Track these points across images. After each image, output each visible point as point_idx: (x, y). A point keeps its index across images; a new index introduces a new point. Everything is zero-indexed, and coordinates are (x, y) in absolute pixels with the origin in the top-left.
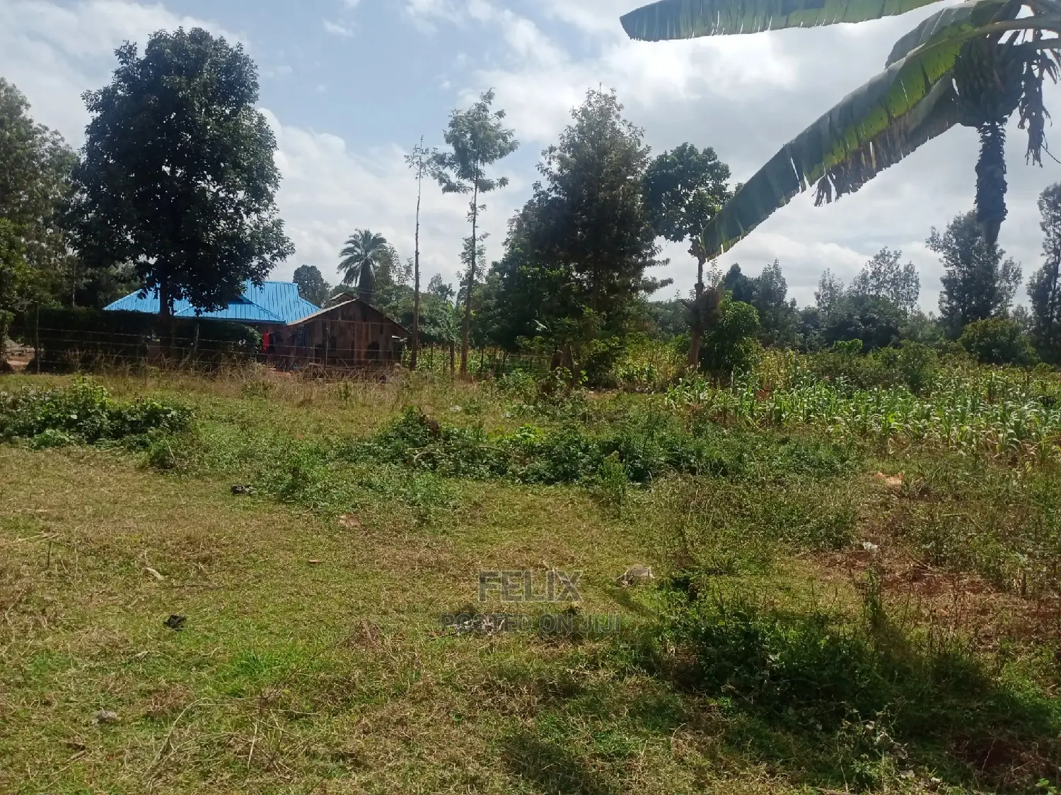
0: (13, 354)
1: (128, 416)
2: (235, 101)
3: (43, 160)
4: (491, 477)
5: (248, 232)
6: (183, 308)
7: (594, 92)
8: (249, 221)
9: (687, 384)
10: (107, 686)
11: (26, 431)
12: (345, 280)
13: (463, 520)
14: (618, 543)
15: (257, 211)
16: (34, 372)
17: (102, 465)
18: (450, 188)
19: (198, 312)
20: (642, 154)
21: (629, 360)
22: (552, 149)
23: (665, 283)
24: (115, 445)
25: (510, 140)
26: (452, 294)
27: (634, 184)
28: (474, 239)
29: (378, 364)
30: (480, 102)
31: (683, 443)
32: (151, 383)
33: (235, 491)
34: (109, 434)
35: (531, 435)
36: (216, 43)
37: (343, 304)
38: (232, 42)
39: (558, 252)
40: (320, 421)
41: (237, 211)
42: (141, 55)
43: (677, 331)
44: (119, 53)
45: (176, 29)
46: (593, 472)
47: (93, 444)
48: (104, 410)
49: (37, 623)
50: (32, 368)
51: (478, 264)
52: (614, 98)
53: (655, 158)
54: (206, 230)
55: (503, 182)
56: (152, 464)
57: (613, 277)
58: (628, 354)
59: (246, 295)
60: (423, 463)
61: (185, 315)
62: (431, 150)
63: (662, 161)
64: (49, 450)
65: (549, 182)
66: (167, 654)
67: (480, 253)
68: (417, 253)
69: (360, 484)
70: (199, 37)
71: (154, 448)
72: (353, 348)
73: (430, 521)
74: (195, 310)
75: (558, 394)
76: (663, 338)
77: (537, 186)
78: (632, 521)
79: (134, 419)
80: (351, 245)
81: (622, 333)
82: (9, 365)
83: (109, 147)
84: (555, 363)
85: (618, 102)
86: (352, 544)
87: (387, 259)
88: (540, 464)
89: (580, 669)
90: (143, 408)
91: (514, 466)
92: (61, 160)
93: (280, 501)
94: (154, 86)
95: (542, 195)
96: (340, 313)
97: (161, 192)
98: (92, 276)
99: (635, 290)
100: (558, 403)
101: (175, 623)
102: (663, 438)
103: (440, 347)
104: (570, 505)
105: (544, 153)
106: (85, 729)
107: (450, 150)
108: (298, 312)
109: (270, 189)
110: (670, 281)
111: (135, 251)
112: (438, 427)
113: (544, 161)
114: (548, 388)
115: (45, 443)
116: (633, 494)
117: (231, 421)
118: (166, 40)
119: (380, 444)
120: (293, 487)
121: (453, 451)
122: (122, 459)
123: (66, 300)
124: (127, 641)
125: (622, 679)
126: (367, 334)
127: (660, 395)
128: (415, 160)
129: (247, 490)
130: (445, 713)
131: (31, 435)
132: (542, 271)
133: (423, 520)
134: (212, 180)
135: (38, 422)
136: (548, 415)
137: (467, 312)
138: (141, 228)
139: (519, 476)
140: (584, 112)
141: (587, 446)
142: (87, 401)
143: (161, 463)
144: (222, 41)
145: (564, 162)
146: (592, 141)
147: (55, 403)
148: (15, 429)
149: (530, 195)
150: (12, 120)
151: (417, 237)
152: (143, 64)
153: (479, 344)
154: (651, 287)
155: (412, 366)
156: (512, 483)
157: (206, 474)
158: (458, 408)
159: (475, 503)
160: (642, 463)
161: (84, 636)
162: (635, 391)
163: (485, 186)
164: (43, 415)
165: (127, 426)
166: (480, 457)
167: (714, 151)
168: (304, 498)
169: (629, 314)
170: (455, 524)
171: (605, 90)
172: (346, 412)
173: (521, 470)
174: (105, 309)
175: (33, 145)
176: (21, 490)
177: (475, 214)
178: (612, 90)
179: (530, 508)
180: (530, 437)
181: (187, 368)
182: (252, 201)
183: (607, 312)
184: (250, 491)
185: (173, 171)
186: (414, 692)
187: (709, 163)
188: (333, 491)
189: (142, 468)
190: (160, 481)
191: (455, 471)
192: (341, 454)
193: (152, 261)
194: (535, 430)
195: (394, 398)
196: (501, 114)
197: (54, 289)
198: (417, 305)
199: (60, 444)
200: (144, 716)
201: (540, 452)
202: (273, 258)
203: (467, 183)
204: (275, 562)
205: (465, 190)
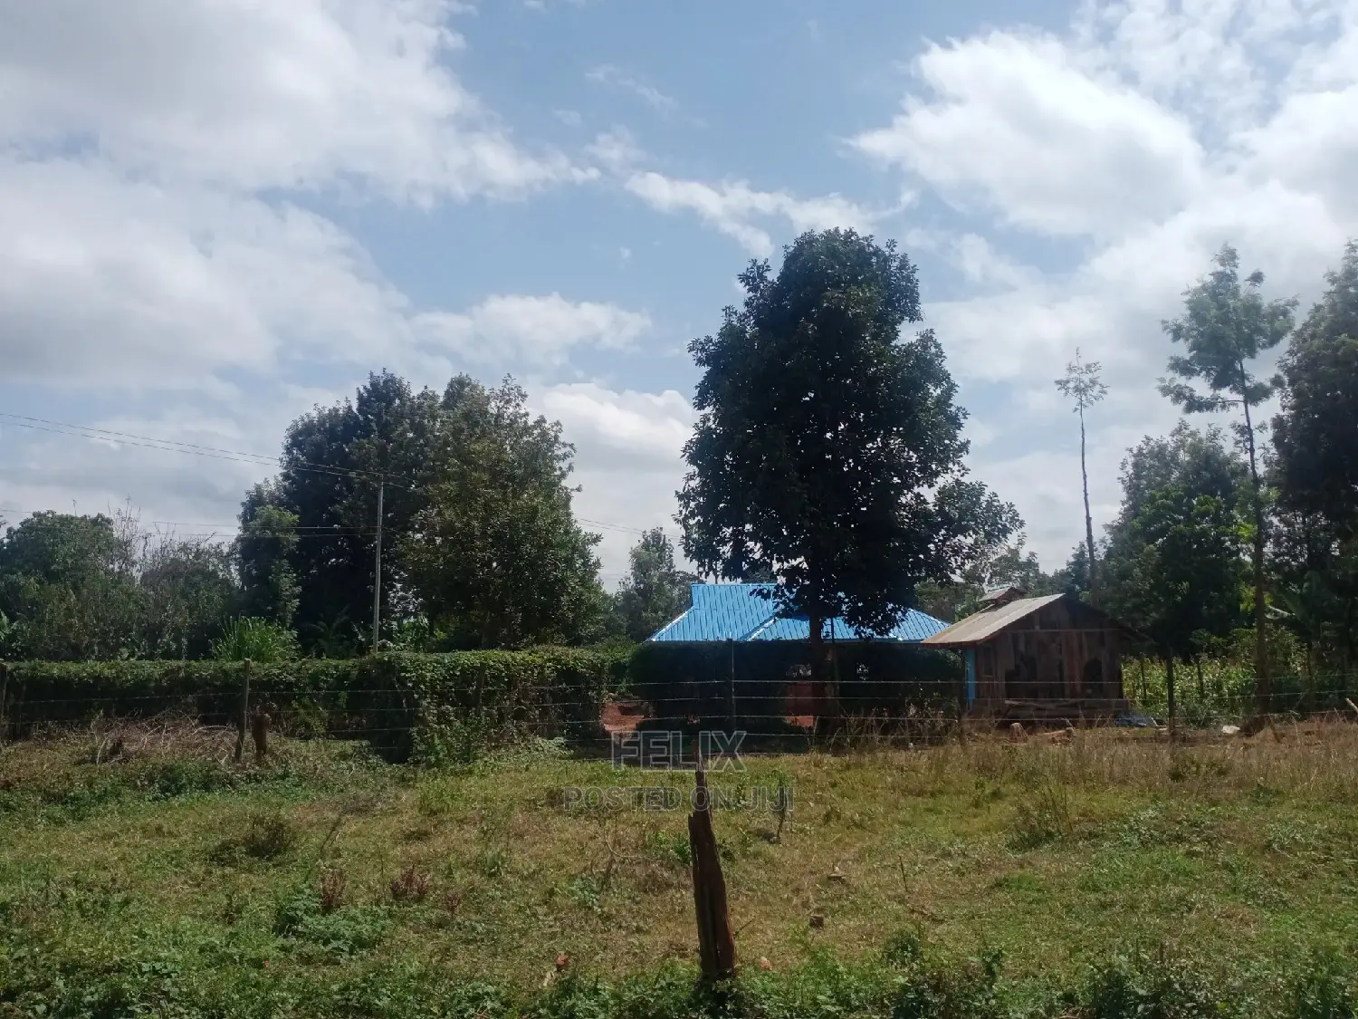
42: (773, 276)
44: (744, 278)
72: (1060, 671)
96: (1037, 618)
126: (1081, 647)
152: (776, 289)
203: (1225, 393)
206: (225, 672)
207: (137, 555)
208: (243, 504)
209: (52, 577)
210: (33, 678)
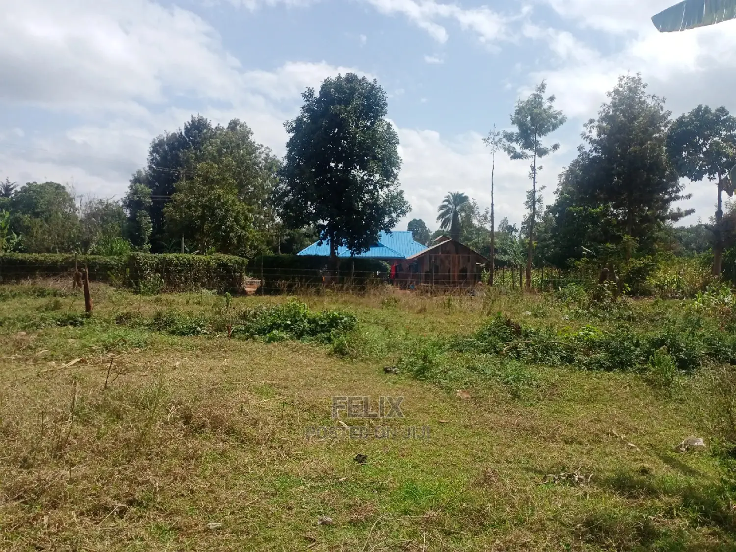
0: (247, 284)
1: (320, 322)
2: (373, 116)
3: (260, 165)
4: (562, 365)
5: (382, 200)
6: (343, 252)
7: (624, 77)
8: (382, 193)
9: (714, 291)
10: (324, 500)
11: (262, 332)
12: (442, 227)
13: (545, 396)
14: (672, 418)
15: (388, 186)
16: (261, 295)
17: (306, 352)
18: (516, 156)
19: (352, 254)
20: (664, 117)
21: (660, 274)
22: (591, 121)
23: (689, 212)
24: (312, 340)
25: (559, 117)
26: (516, 231)
27: (659, 140)
28: (534, 192)
29: (468, 283)
30: (535, 93)
31: (721, 339)
32: (327, 300)
33: (386, 371)
34: (309, 333)
35: (591, 333)
36: (360, 81)
37: (442, 243)
38: (370, 79)
39: (599, 194)
40: (433, 323)
41: (375, 187)
42: (317, 95)
43: (699, 249)
44: (304, 96)
45: (337, 75)
46: (645, 362)
47: (299, 339)
48: (305, 318)
49: (279, 456)
50: (258, 292)
51: (537, 209)
52: (640, 79)
53: (674, 120)
54: (357, 202)
55: (556, 147)
56: (335, 352)
57: (643, 211)
58: (660, 269)
59: (381, 241)
60: (510, 354)
61: (344, 255)
62: (501, 133)
63: (681, 122)
64: (276, 343)
65: (590, 145)
66: (357, 480)
67: (539, 201)
68: (492, 205)
69: (468, 368)
70: (351, 79)
71: (336, 342)
72: (449, 272)
73: (520, 396)
74: (351, 253)
75: (606, 302)
76: (688, 256)
77: (580, 148)
78: (682, 401)
79: (323, 323)
80: (446, 203)
81: (652, 252)
82: (245, 291)
83: (300, 154)
84: (603, 279)
85: (643, 82)
86: (467, 411)
87: (470, 210)
88: (601, 355)
89: (659, 517)
90: (328, 316)
91: (580, 357)
92: (271, 164)
93: (415, 378)
94: (325, 113)
95: (584, 155)
96: (440, 250)
97: (330, 179)
98: (289, 234)
99: (663, 219)
100: (607, 308)
101: (360, 459)
102: (703, 335)
103: (510, 269)
104: (627, 387)
105: (585, 125)
106: (314, 527)
107: (515, 130)
108: (413, 250)
109: (395, 171)
110: (693, 211)
111: (316, 217)
112: (519, 328)
113: (586, 130)
114: (598, 297)
115: (272, 339)
116: (681, 379)
117: (377, 323)
118: (331, 84)
119: (478, 340)
120: (423, 369)
121: (532, 345)
122: (317, 349)
123: (275, 250)
124: (333, 470)
125: (695, 528)
126: (459, 262)
127: (690, 300)
128: (490, 141)
129: (394, 370)
130: (556, 542)
131: (265, 334)
132: (585, 210)
133: (515, 395)
134: (360, 169)
135: (269, 326)
136: (599, 317)
137: (530, 244)
138: (319, 203)
139: (584, 364)
140: (617, 92)
141: (638, 342)
142: (296, 313)
143: (340, 352)
144: (364, 79)
145: (601, 130)
146: (622, 111)
147: (278, 314)
148: (256, 331)
149: (575, 155)
150: (244, 143)
151: (492, 193)
152: (318, 101)
153: (539, 265)
154: (676, 217)
155: (490, 283)
156: (579, 370)
157: (367, 359)
158: (530, 313)
159: (552, 384)
160: (685, 355)
161: (306, 464)
162: (668, 297)
163: (541, 153)
164: (271, 322)
165: (318, 327)
166: (552, 350)
167: (726, 108)
168: (432, 377)
169: (658, 238)
170: (539, 400)
171: (633, 74)
172: (449, 317)
173: (586, 360)
174: (298, 254)
175: (256, 157)
176: (263, 369)
177: (535, 173)
178: (638, 74)
179: (595, 389)
180: (590, 334)
181: (347, 289)
182: (384, 180)
183: (640, 237)
184: (396, 371)
185: (337, 166)
186: (531, 524)
187: (722, 118)
188: (451, 372)
189: (329, 355)
190: (341, 363)
191: (534, 359)
192: (452, 346)
193: (326, 223)
194: (594, 329)
195: (482, 306)
196: (552, 99)
197: (269, 243)
198: (492, 240)
199: (281, 339)
200: (349, 522)
201: (600, 346)
202: (398, 216)
203: (529, 152)
204: (418, 421)
205: (527, 157)
206: (88, 260)
207: (78, 205)
208: (131, 181)
209: (37, 215)
210: (11, 259)
